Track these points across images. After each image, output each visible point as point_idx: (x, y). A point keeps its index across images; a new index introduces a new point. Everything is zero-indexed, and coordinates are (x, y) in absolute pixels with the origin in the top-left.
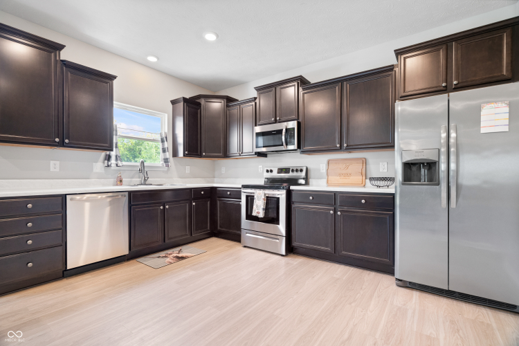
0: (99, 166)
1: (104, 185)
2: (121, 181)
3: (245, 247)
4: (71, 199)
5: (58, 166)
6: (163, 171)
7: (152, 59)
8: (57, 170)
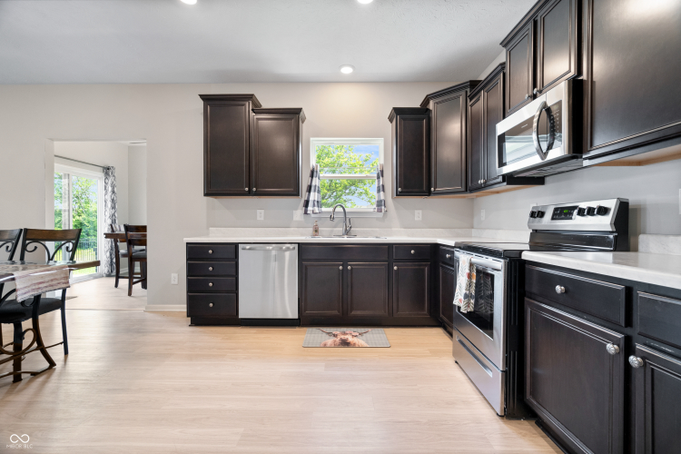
0: (298, 214)
1: (302, 235)
2: (316, 231)
3: (456, 362)
4: (244, 249)
5: (263, 215)
6: (377, 219)
7: (347, 71)
8: (262, 219)
